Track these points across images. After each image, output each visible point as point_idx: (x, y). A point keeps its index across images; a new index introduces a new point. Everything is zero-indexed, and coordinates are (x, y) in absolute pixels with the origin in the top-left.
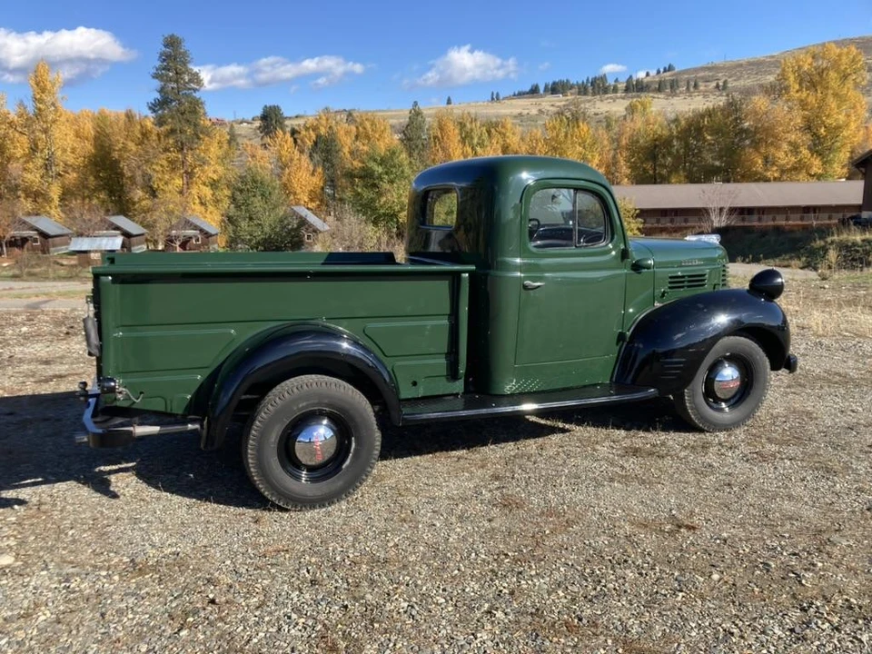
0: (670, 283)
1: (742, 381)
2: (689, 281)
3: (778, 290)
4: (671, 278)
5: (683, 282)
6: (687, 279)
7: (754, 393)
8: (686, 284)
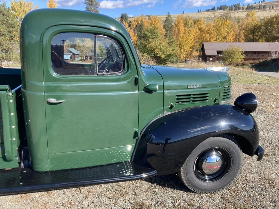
0: (177, 99)
1: (223, 164)
2: (194, 98)
3: (253, 107)
4: (178, 96)
5: (190, 98)
6: (192, 96)
7: (231, 172)
8: (192, 99)
